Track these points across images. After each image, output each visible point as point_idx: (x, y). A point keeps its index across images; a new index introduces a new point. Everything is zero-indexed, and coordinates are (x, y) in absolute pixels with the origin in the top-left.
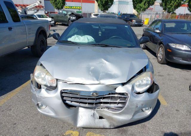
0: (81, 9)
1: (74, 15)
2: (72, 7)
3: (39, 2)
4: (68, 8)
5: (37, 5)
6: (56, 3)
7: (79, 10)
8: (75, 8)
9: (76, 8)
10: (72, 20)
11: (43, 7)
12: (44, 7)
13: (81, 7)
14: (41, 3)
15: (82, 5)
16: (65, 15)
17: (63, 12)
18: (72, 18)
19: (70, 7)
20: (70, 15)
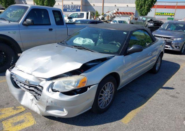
0: (174, 16)
1: (153, 22)
2: (163, 13)
3: (116, 10)
4: (159, 15)
5: (115, 12)
6: (141, 10)
7: (171, 17)
8: (166, 14)
9: (168, 14)
10: (149, 26)
11: (133, 14)
12: (135, 14)
13: (174, 14)
14: (118, 10)
15: (175, 11)
16: (144, 21)
17: (143, 18)
18: (149, 24)
19: (161, 14)
20: (149, 21)
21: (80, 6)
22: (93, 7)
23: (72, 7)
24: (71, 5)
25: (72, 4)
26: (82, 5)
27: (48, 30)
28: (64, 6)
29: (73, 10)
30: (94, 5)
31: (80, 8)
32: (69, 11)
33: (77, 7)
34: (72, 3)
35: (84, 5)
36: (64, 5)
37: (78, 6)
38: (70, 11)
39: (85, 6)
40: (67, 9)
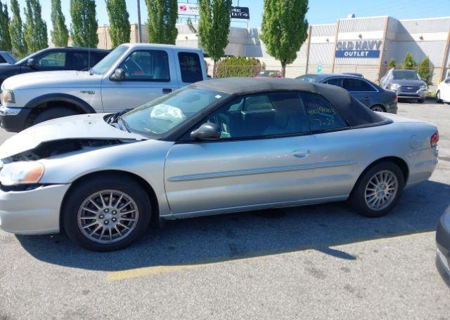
21: (380, 42)
22: (419, 44)
23: (358, 45)
24: (357, 43)
25: (359, 38)
26: (386, 38)
27: (161, 91)
28: (338, 44)
29: (360, 53)
30: (421, 38)
31: (378, 47)
32: (348, 56)
33: (372, 46)
34: (360, 36)
35: (392, 41)
36: (340, 43)
37: (374, 42)
38: (353, 56)
39: (396, 41)
40: (345, 51)
